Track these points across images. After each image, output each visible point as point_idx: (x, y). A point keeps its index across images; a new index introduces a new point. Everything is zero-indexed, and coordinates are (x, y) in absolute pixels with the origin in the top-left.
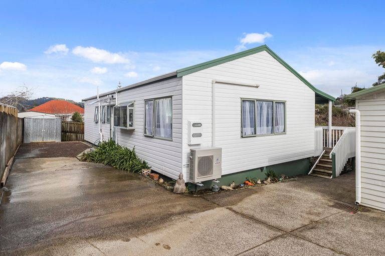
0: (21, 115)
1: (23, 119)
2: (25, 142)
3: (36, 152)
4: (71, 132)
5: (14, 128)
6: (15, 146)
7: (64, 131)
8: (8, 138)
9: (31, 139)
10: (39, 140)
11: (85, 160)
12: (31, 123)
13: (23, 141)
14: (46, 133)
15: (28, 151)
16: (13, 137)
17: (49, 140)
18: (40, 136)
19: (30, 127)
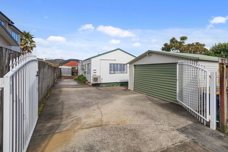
0: (60, 67)
1: (61, 68)
2: (61, 75)
3: (64, 78)
4: (75, 73)
5: (58, 71)
6: (58, 76)
7: (72, 72)
8: (56, 73)
9: (63, 75)
10: (65, 75)
11: (75, 80)
12: (63, 70)
13: (60, 75)
14: (67, 73)
15: (62, 78)
16: (58, 73)
17: (68, 75)
18: (65, 74)
19: (63, 71)
